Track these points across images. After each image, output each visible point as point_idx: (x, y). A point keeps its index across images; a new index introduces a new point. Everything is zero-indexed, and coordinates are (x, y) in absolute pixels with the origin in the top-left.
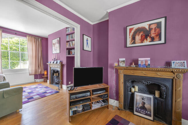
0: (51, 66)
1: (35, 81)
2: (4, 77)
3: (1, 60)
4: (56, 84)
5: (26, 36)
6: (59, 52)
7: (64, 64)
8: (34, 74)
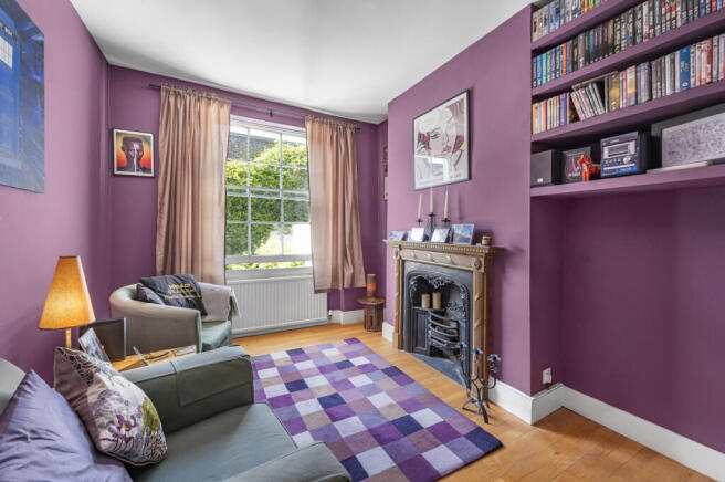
0: (405, 254)
1: (330, 317)
2: (231, 299)
3: (226, 219)
4: (431, 355)
5: (302, 123)
6: (465, 176)
7: (504, 250)
8: (329, 286)
